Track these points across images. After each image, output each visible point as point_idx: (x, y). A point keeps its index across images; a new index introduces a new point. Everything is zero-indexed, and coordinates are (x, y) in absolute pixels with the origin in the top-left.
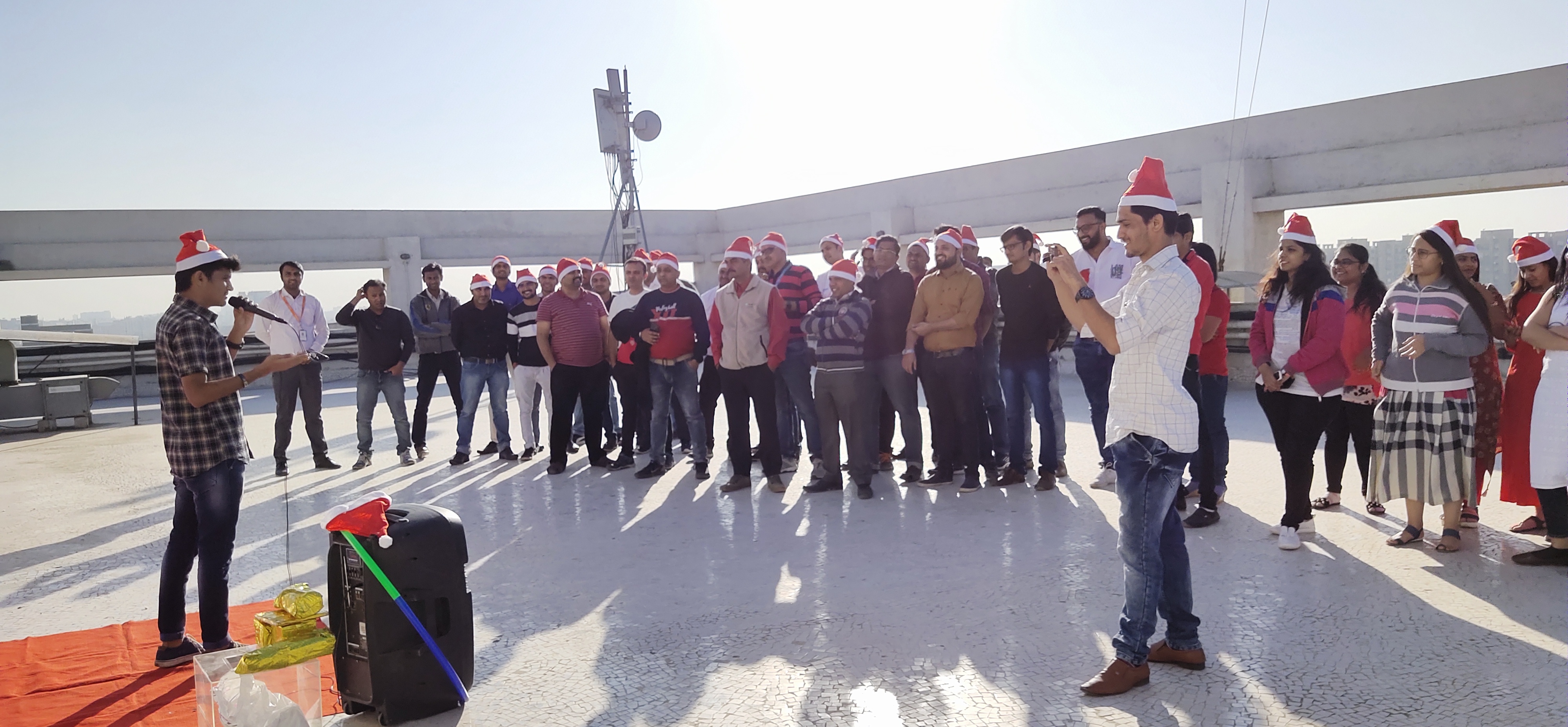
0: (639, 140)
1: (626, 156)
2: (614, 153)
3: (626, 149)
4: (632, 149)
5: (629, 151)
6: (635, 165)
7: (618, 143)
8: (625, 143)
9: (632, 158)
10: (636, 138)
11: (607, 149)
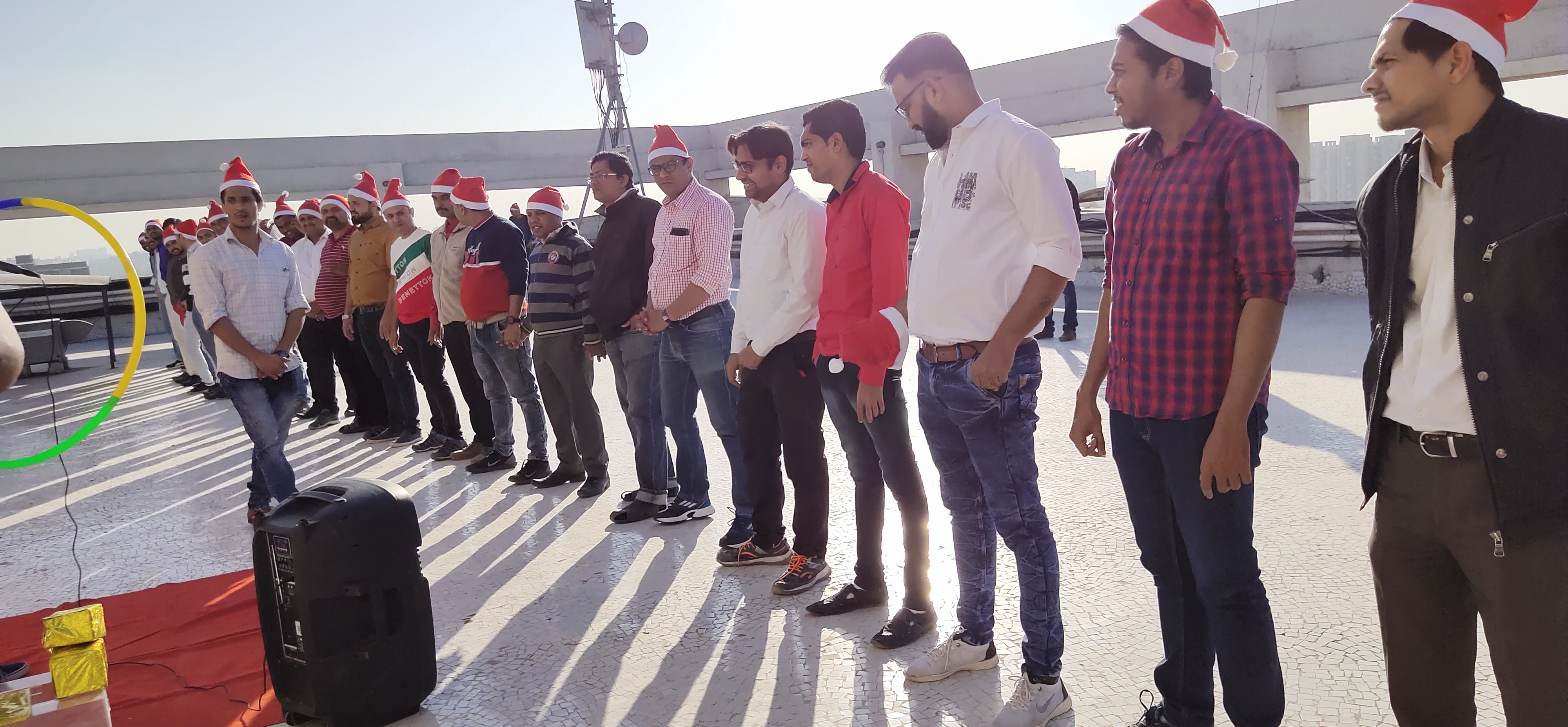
0: (625, 54)
1: (613, 72)
2: (599, 69)
3: (612, 64)
4: (618, 64)
5: (616, 66)
6: (623, 81)
7: (603, 58)
8: (611, 58)
9: (619, 73)
10: (621, 51)
11: (592, 65)
